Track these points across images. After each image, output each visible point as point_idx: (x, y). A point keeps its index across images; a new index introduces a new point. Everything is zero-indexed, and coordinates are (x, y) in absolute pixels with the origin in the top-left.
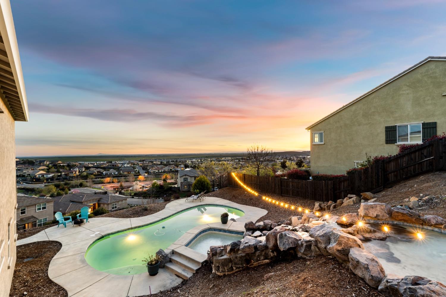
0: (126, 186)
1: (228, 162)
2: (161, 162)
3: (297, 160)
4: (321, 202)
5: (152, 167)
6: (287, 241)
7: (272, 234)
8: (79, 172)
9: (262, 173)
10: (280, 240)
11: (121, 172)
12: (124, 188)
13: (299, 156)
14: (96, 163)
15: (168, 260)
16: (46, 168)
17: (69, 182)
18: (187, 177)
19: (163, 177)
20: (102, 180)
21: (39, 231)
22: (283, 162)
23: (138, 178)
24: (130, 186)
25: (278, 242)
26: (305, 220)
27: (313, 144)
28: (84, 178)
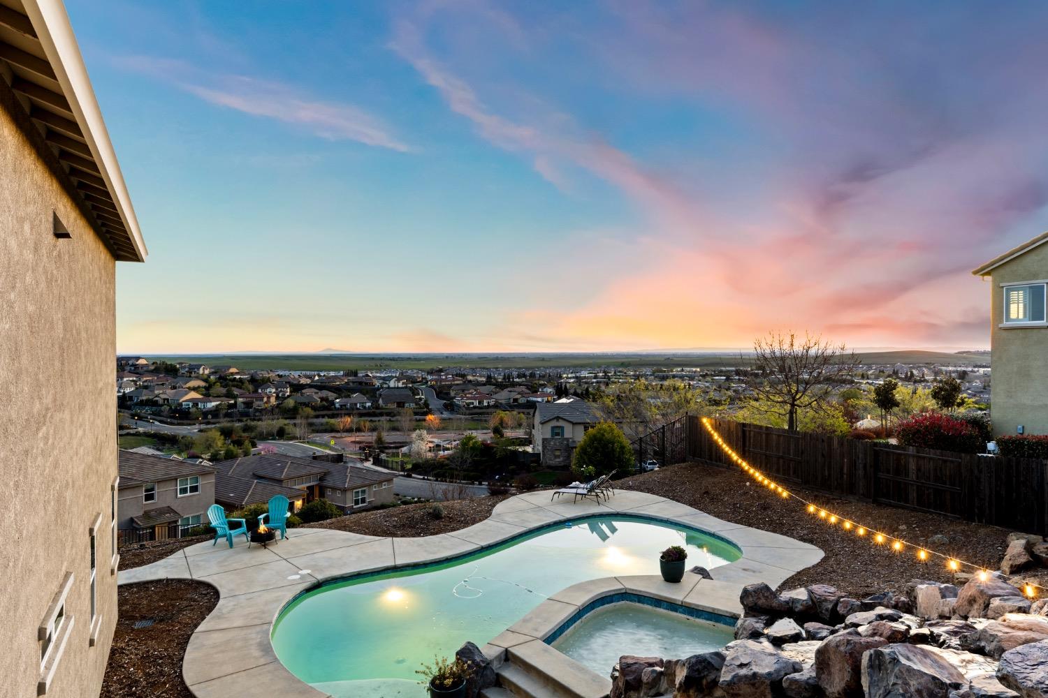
0: (391, 443)
1: (692, 383)
2: (489, 377)
3: (935, 380)
4: (1033, 537)
5: (463, 391)
6: (900, 682)
7: (842, 648)
8: (277, 397)
9: (807, 420)
10: (870, 675)
11: (381, 401)
12: (386, 448)
13: (944, 368)
14: (319, 376)
15: (493, 678)
16: (202, 384)
17: (253, 423)
18: (561, 423)
19: (493, 422)
20: (332, 421)
21: (172, 552)
22: (884, 386)
23: (425, 420)
24: (403, 443)
25: (865, 682)
26: (972, 601)
27: (1001, 326)
28: (289, 416)
